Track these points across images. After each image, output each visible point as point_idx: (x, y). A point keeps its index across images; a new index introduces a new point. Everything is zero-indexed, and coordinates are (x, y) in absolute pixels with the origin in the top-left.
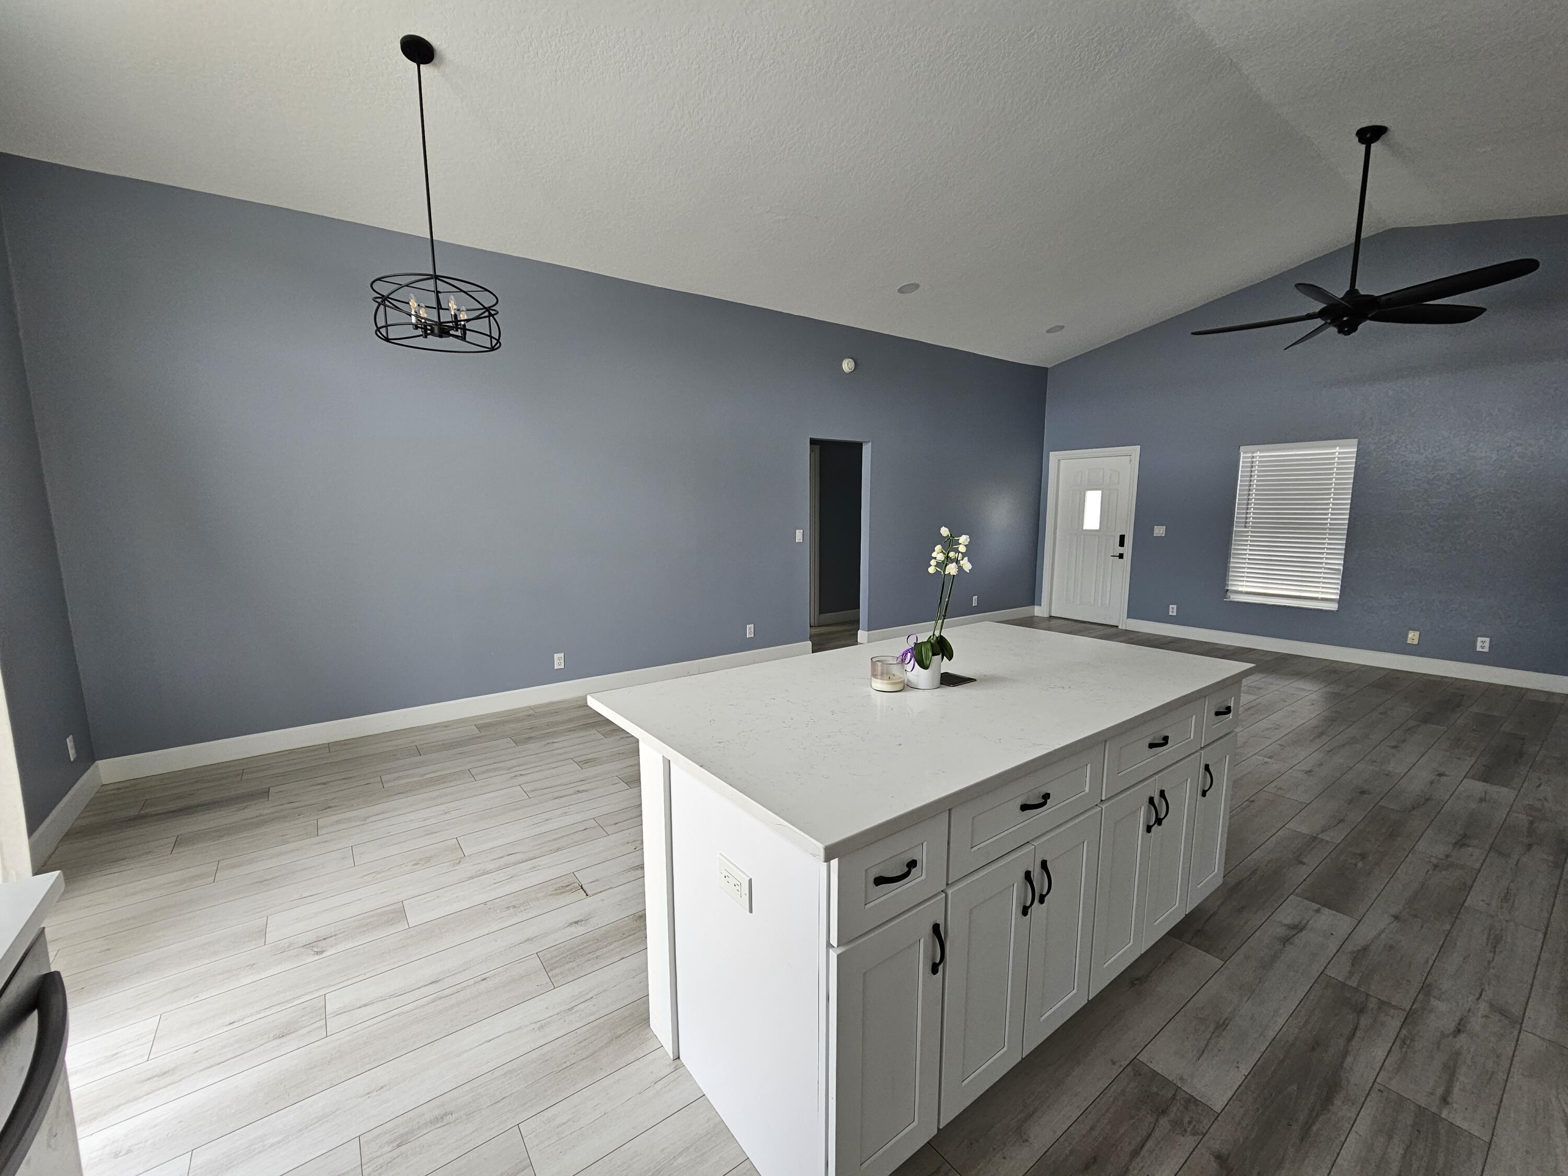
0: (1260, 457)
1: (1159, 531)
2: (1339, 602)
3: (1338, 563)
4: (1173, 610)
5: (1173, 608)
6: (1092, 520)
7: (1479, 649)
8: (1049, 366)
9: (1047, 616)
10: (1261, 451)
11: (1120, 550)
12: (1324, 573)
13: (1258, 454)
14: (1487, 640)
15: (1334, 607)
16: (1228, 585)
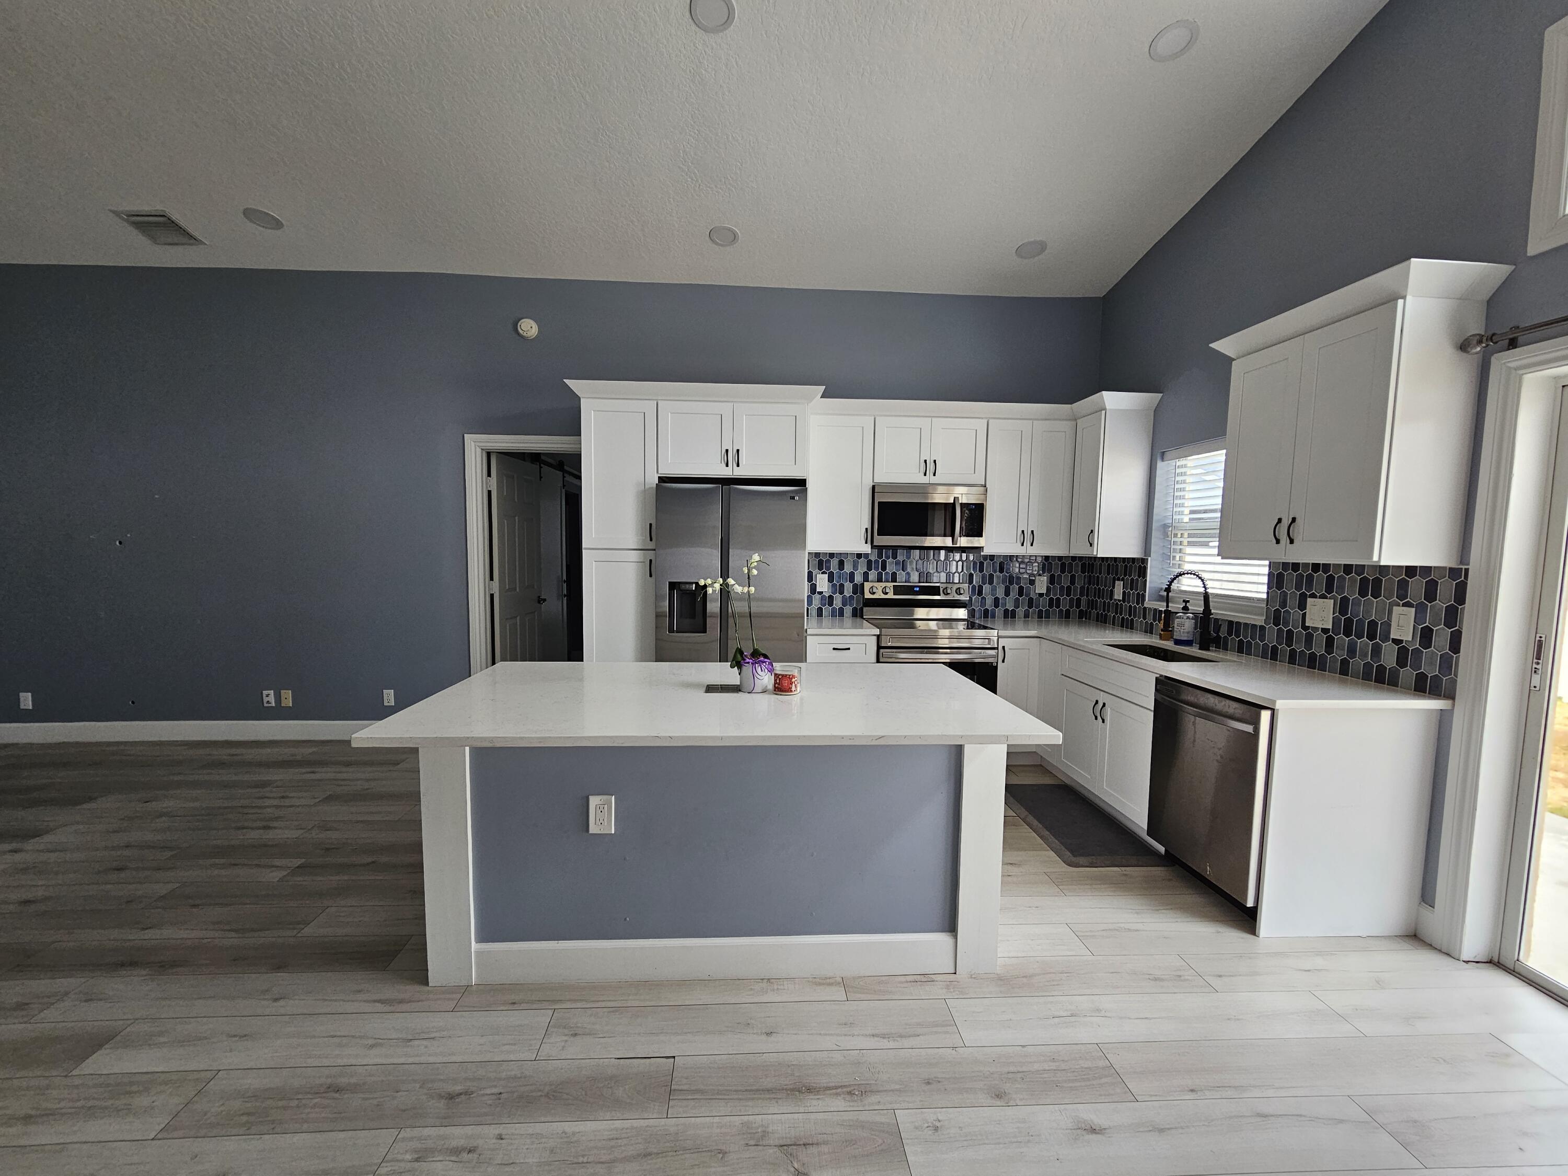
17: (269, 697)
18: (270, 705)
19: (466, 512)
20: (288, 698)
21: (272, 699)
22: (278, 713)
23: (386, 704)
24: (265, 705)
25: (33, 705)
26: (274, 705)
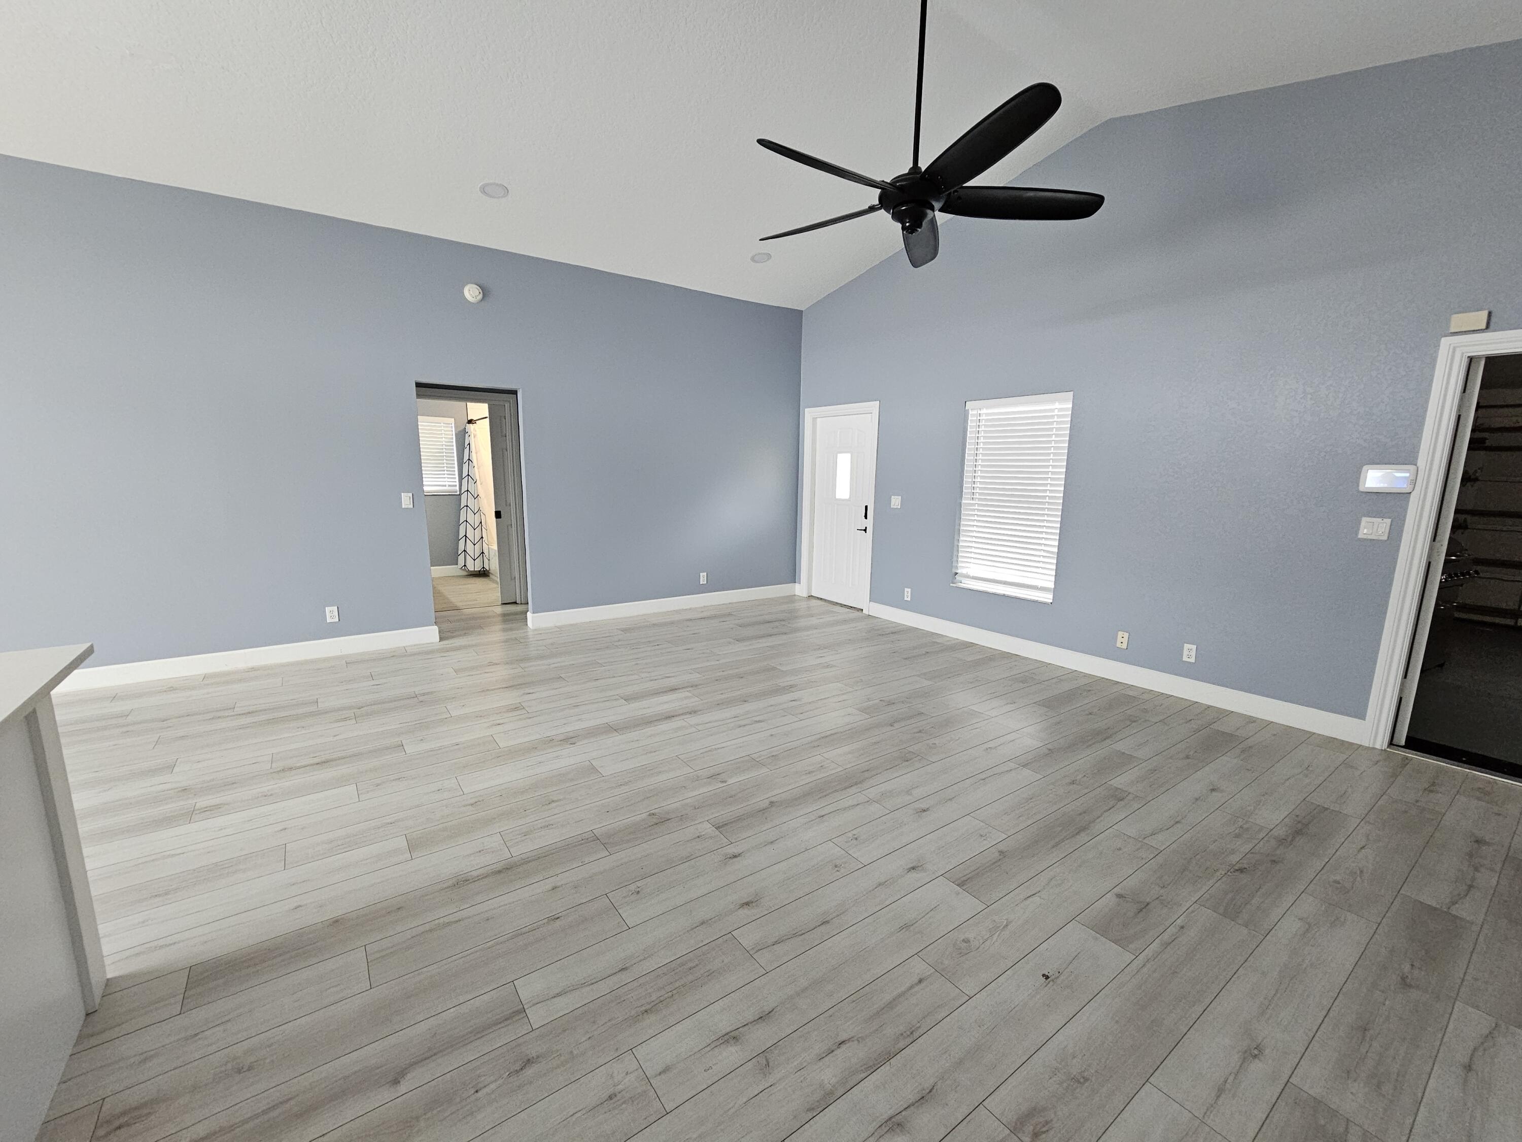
0: (987, 414)
1: (896, 502)
2: (1055, 591)
3: (1053, 544)
4: (908, 594)
5: (908, 592)
6: (843, 491)
7: (1185, 659)
8: (803, 309)
9: (805, 595)
10: (987, 408)
11: (864, 523)
12: (1044, 557)
13: (984, 411)
14: (1194, 647)
15: (1048, 598)
16: (957, 568)
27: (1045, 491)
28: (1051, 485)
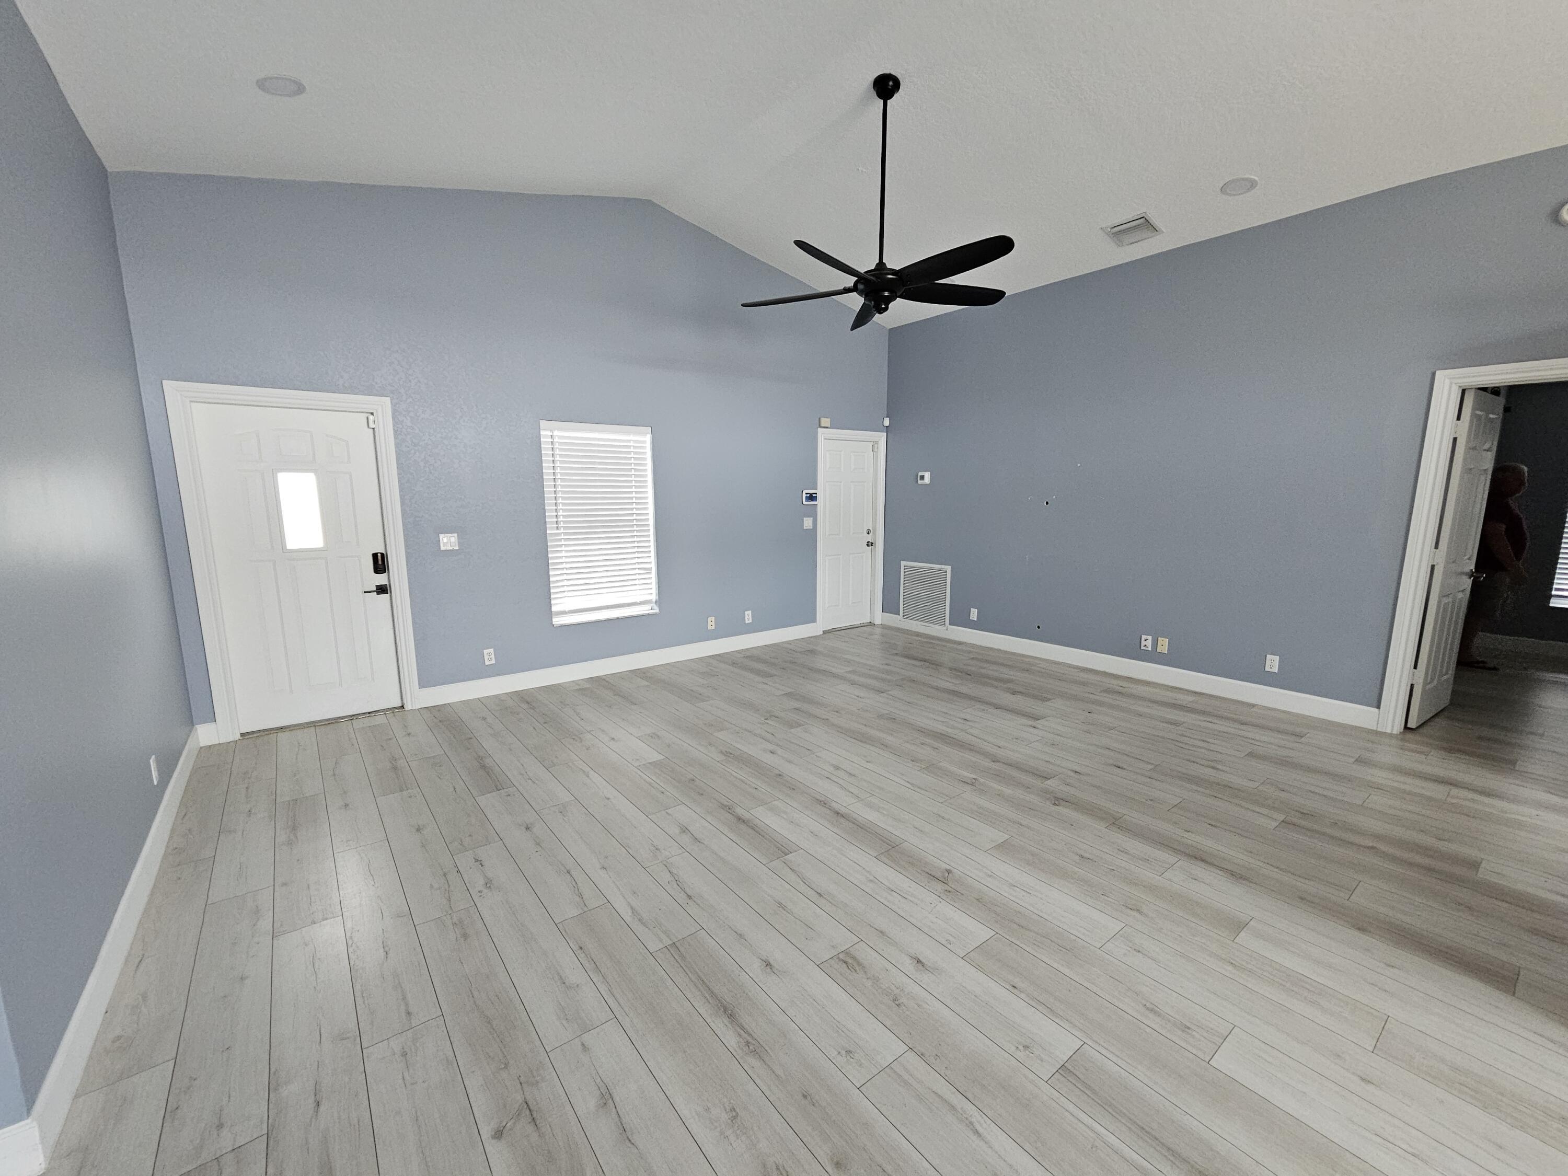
0: (560, 437)
1: (449, 541)
2: (660, 600)
4: (490, 657)
7: (747, 621)
9: (234, 737)
10: (559, 430)
12: (639, 574)
13: (556, 433)
14: (750, 612)
15: (653, 608)
17: (1147, 642)
18: (1147, 649)
19: (1411, 514)
20: (1164, 645)
21: (1149, 643)
22: (1153, 657)
23: (1267, 669)
24: (1142, 648)
25: (977, 618)
26: (1150, 649)
27: (632, 509)
28: (637, 509)
